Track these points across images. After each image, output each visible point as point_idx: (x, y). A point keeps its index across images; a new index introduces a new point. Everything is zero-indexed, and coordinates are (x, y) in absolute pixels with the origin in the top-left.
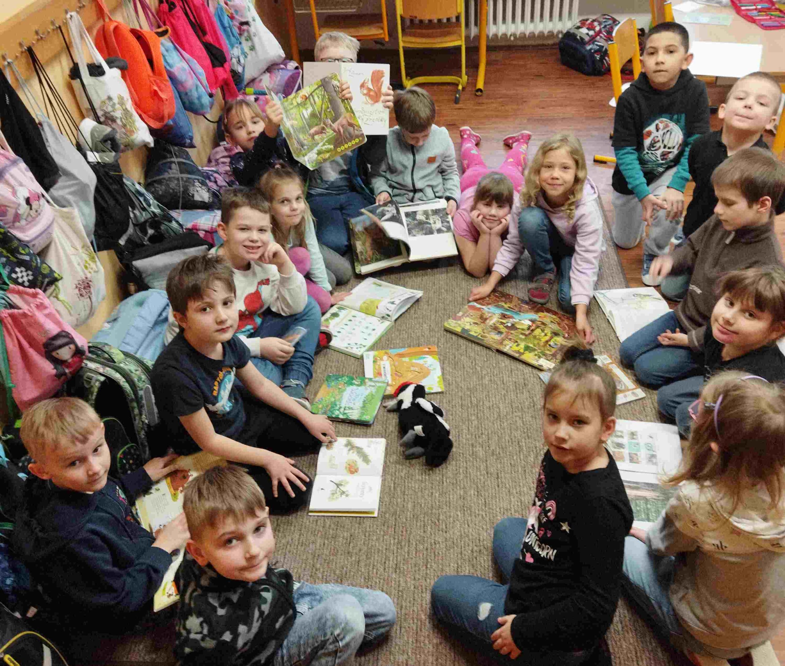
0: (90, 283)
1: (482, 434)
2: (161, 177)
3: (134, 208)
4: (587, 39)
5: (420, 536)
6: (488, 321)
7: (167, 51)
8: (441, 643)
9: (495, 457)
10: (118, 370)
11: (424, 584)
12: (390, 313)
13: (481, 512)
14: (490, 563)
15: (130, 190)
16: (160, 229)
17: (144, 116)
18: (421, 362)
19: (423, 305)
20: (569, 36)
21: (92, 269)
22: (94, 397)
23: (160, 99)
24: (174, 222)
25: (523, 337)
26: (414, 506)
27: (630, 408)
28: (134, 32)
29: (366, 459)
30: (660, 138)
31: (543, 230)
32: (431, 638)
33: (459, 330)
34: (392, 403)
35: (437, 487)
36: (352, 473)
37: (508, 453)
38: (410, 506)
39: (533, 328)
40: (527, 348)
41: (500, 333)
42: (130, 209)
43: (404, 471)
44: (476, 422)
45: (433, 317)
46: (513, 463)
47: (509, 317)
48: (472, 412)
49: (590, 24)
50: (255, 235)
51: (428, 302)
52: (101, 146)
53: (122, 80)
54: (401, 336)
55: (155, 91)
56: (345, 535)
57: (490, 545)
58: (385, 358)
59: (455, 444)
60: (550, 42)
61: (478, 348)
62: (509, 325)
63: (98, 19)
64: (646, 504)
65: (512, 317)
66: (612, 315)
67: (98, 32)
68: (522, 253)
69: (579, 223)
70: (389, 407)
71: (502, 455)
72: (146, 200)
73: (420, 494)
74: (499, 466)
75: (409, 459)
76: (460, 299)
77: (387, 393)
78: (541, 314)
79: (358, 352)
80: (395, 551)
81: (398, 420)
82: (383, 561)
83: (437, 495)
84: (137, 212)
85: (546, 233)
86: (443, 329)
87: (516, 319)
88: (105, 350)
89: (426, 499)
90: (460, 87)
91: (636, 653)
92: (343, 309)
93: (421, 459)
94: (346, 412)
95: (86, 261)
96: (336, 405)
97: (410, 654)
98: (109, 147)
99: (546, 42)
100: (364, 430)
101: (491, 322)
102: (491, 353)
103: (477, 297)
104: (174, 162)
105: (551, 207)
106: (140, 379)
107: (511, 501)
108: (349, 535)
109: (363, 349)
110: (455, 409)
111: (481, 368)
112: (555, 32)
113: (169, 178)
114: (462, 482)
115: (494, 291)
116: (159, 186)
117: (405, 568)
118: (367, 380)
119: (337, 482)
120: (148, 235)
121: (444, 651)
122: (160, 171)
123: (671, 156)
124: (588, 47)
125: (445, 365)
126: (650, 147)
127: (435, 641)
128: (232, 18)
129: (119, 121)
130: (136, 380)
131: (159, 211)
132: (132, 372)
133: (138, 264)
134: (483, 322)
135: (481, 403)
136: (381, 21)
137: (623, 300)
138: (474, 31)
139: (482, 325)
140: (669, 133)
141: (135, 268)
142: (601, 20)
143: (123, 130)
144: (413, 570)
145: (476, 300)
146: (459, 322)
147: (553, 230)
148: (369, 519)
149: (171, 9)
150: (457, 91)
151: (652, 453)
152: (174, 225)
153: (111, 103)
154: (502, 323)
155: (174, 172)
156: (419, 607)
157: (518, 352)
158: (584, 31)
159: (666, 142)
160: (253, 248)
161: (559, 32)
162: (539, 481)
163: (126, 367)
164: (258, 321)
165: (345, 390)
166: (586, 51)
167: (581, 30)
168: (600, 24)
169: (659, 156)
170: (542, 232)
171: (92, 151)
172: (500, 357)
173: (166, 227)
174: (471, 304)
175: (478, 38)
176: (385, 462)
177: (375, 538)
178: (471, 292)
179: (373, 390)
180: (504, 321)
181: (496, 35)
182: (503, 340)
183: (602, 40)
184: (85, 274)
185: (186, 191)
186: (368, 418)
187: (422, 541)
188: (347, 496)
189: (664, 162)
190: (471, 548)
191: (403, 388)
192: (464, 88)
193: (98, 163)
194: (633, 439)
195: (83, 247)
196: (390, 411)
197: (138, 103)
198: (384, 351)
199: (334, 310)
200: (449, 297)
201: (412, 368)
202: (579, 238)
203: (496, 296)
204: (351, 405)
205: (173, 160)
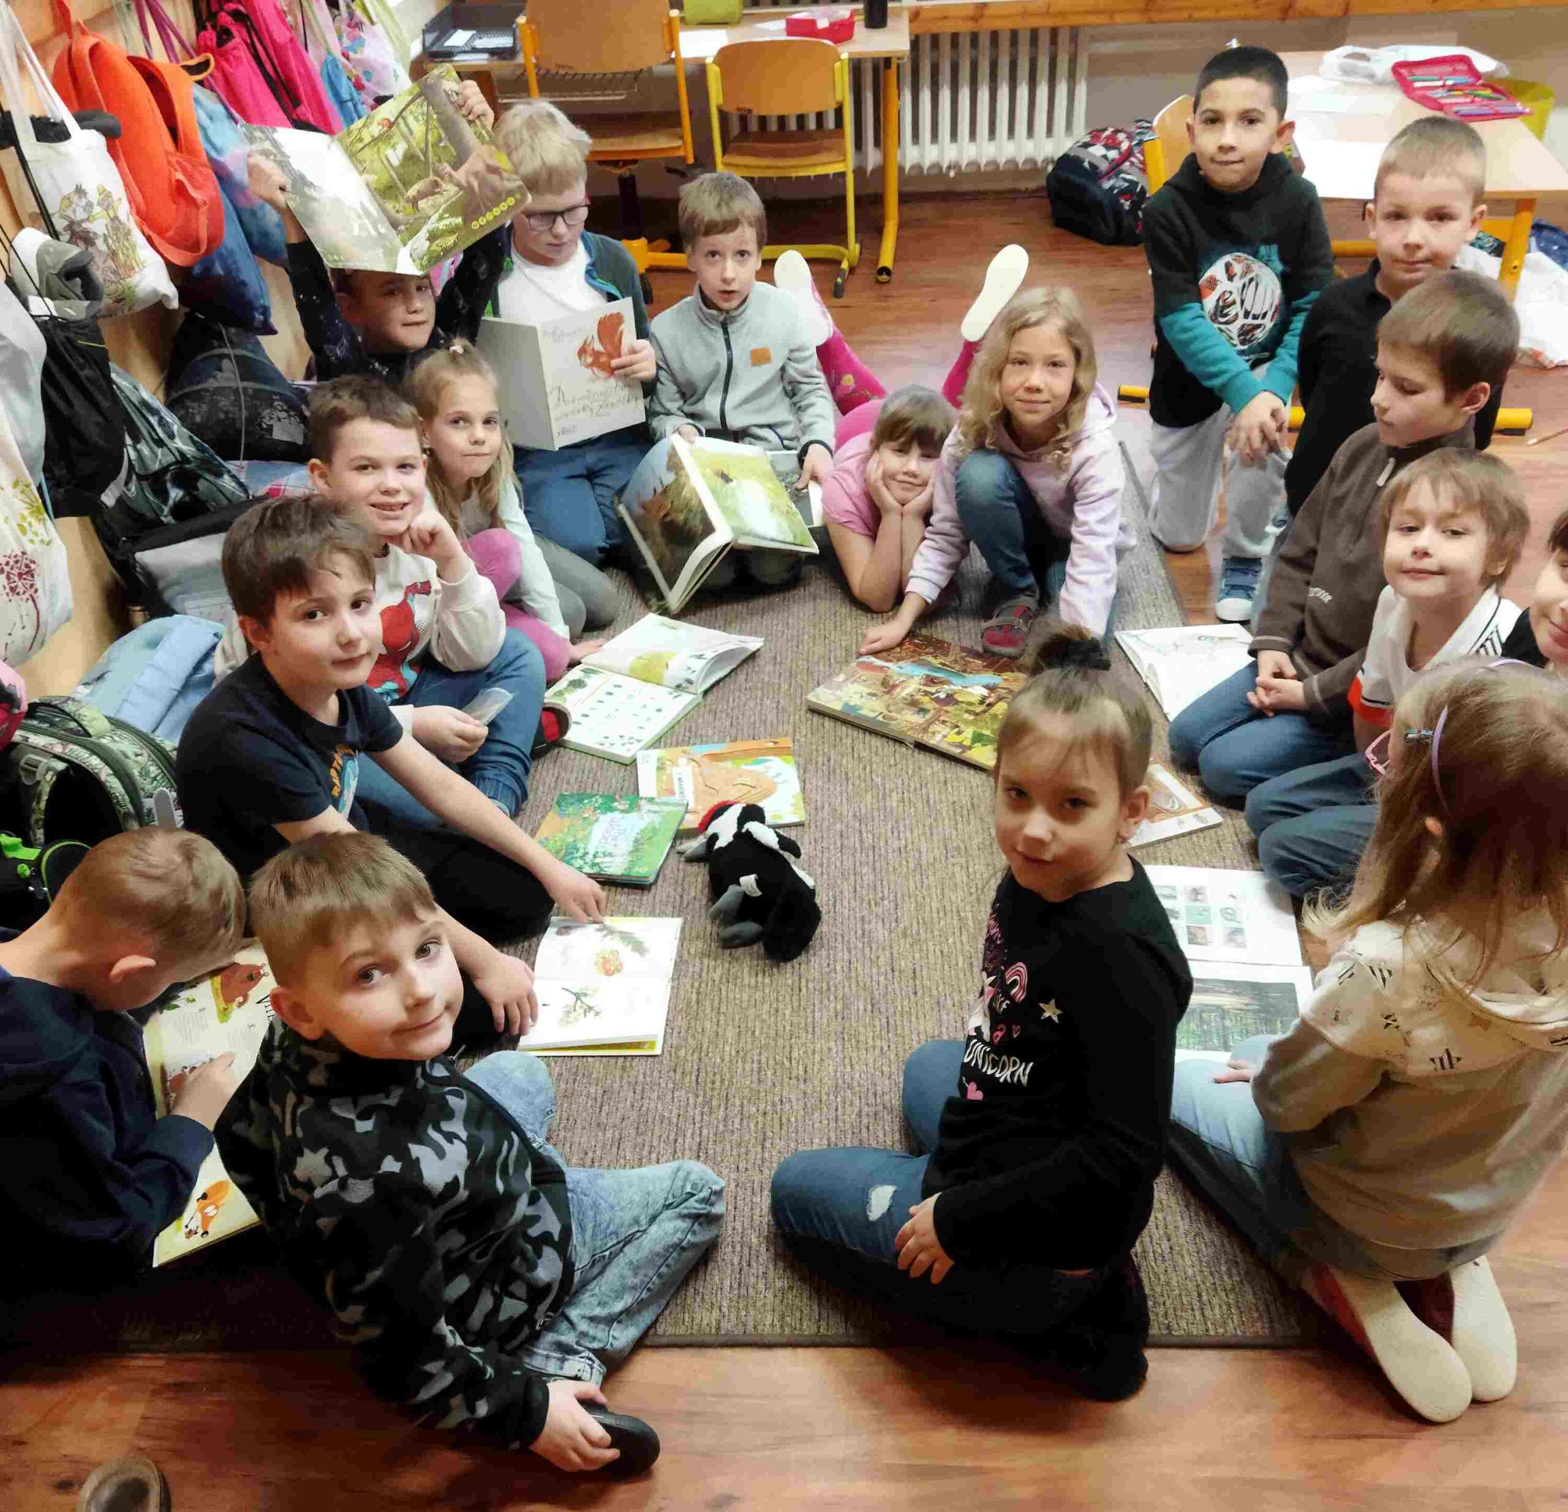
0: (33, 566)
1: (882, 899)
2: (200, 387)
3: (136, 438)
4: (1104, 166)
5: (751, 1090)
6: (898, 690)
7: (211, 118)
8: (791, 1288)
9: (909, 940)
10: (97, 750)
11: (757, 1179)
12: (693, 677)
13: (878, 1043)
14: (897, 1136)
15: (127, 398)
16: (197, 489)
17: (154, 237)
18: (759, 768)
19: (764, 665)
20: (1067, 162)
21: (36, 534)
22: (43, 805)
23: (192, 202)
24: (226, 477)
25: (971, 717)
26: (740, 1033)
27: (1189, 845)
28: (135, 61)
29: (639, 948)
30: (1236, 296)
31: (1008, 499)
32: (770, 1280)
33: (836, 706)
34: (694, 845)
35: (788, 999)
36: (608, 973)
37: (936, 933)
38: (731, 1033)
39: (991, 700)
40: (978, 738)
41: (923, 711)
42: (128, 440)
43: (719, 971)
44: (872, 877)
45: (785, 687)
46: (946, 950)
47: (942, 683)
48: (864, 859)
49: (1108, 138)
50: (392, 478)
51: (775, 658)
52: (56, 283)
53: (108, 156)
54: (717, 723)
55: (180, 183)
56: (593, 1090)
57: (896, 1101)
58: (683, 761)
59: (825, 917)
60: (1032, 185)
61: (876, 742)
62: (942, 696)
63: (57, 33)
64: (1223, 1018)
65: (948, 682)
66: (1155, 674)
67: (59, 61)
68: (964, 552)
69: (1079, 476)
70: (689, 852)
71: (923, 936)
72: (162, 422)
73: (751, 1012)
74: (917, 956)
75: (731, 947)
76: (841, 653)
77: (686, 825)
78: (1008, 675)
79: (624, 752)
80: (698, 1118)
81: (707, 878)
82: (672, 1137)
83: (787, 1012)
84: (143, 447)
85: (1013, 505)
86: (804, 708)
87: (955, 685)
88: (67, 709)
89: (763, 1021)
90: (845, 265)
91: (1200, 1295)
92: (594, 672)
93: (755, 947)
94: (597, 860)
95: (24, 518)
96: (577, 850)
97: (725, 1310)
98: (79, 291)
99: (1022, 185)
100: (635, 896)
101: (903, 693)
102: (904, 749)
103: (877, 646)
104: (228, 356)
105: (1024, 450)
106: (144, 772)
107: (940, 1021)
108: (600, 1091)
109: (637, 746)
110: (826, 855)
111: (883, 778)
112: (1040, 160)
113: (217, 388)
114: (840, 987)
115: (911, 634)
116: (195, 405)
117: (718, 1150)
118: (643, 802)
119: (575, 990)
120: (171, 502)
121: (797, 1301)
122: (199, 376)
123: (1260, 335)
124: (1107, 185)
125: (808, 775)
126: (1215, 314)
127: (779, 1284)
128: (359, 86)
129: (100, 243)
130: (136, 773)
131: (194, 449)
132: (127, 757)
133: (149, 557)
134: (888, 692)
135: (882, 843)
136: (678, 124)
137: (1177, 646)
138: (873, 158)
139: (886, 697)
140: (1253, 284)
141: (143, 568)
142: (1133, 129)
143: (110, 262)
144: (735, 1153)
145: (875, 653)
146: (838, 692)
147: (1025, 497)
148: (643, 1061)
149: (221, 43)
150: (840, 272)
151: (1234, 925)
152: (227, 482)
153: (84, 202)
154: (926, 693)
155: (227, 376)
156: (747, 1221)
157: (960, 745)
158: (1098, 150)
159: (1248, 305)
160: (391, 507)
161: (1046, 161)
162: (990, 940)
163: (114, 747)
164: (410, 675)
165: (597, 820)
166: (1102, 190)
167: (1091, 149)
168: (1130, 137)
169: (1235, 335)
170: (1005, 503)
171: (40, 295)
172: (921, 757)
173: (206, 483)
174: (864, 659)
175: (881, 171)
176: (680, 955)
177: (655, 1095)
178: (864, 636)
179: (657, 819)
180: (932, 689)
181: (918, 167)
182: (930, 723)
183: (1134, 170)
184: (21, 545)
185: (254, 419)
186: (645, 870)
187: (755, 1096)
188: (597, 1014)
189: (1245, 347)
190: (856, 1110)
191: (718, 811)
192: (852, 270)
193: (52, 317)
194: (1197, 900)
195: (16, 484)
196: (692, 860)
197: (143, 207)
198: (679, 749)
199: (576, 673)
200: (819, 650)
201: (739, 780)
202: (1077, 509)
203: (916, 645)
204: (609, 849)
205: (225, 351)
